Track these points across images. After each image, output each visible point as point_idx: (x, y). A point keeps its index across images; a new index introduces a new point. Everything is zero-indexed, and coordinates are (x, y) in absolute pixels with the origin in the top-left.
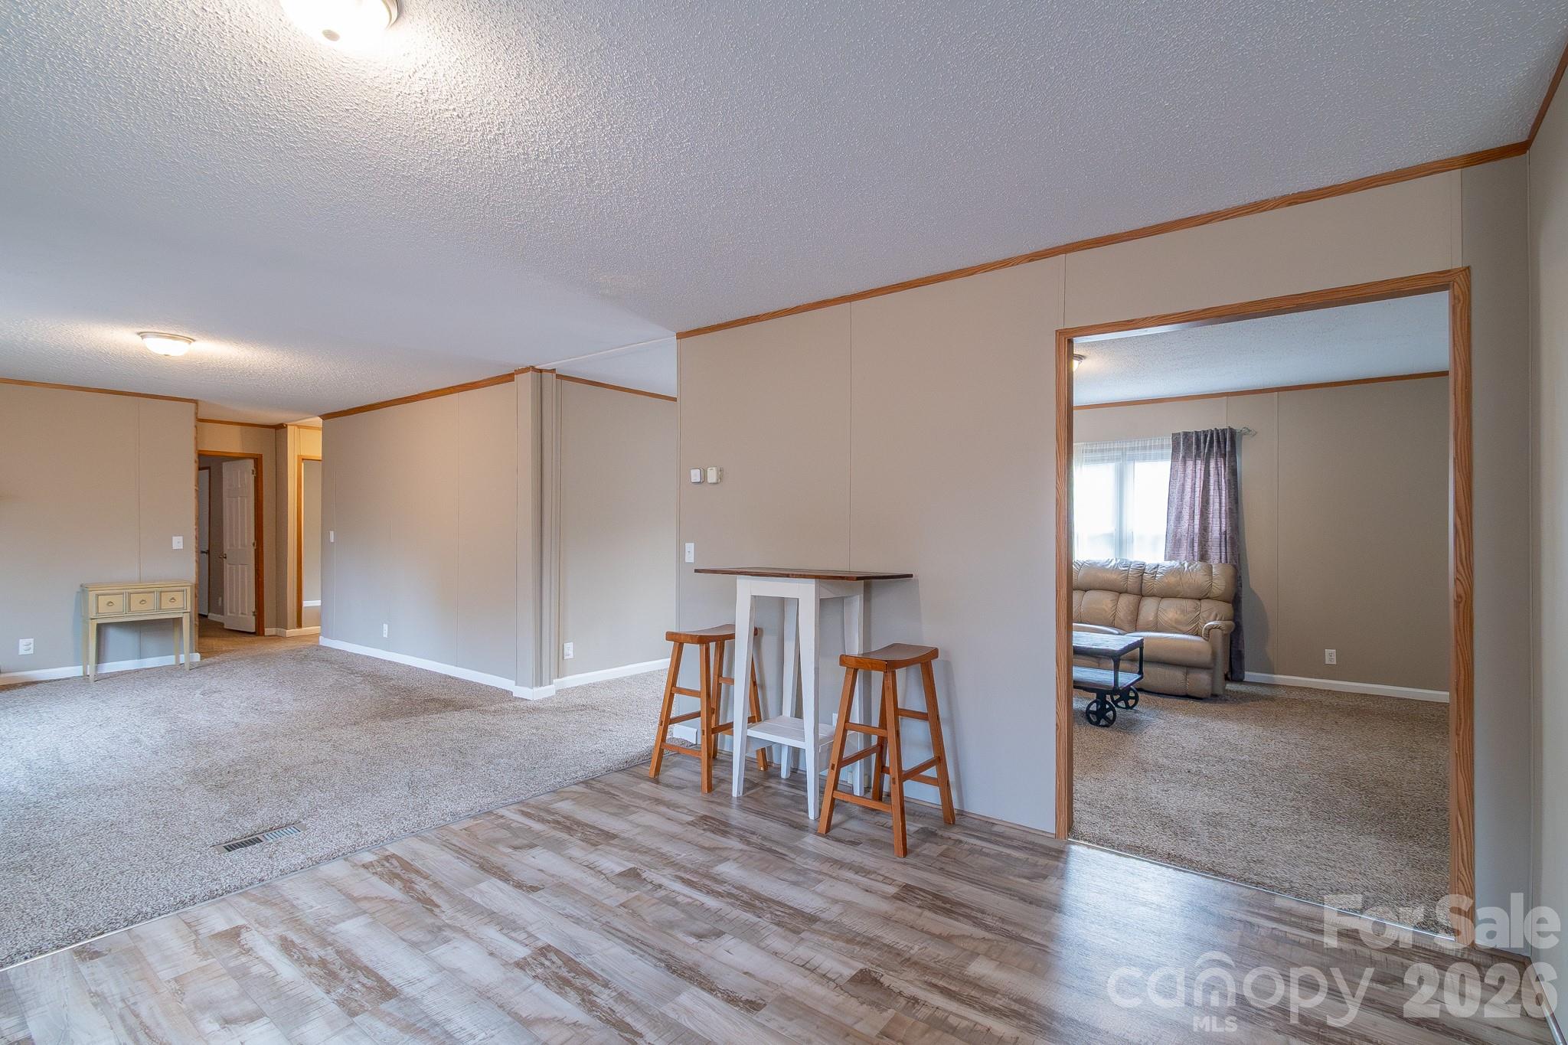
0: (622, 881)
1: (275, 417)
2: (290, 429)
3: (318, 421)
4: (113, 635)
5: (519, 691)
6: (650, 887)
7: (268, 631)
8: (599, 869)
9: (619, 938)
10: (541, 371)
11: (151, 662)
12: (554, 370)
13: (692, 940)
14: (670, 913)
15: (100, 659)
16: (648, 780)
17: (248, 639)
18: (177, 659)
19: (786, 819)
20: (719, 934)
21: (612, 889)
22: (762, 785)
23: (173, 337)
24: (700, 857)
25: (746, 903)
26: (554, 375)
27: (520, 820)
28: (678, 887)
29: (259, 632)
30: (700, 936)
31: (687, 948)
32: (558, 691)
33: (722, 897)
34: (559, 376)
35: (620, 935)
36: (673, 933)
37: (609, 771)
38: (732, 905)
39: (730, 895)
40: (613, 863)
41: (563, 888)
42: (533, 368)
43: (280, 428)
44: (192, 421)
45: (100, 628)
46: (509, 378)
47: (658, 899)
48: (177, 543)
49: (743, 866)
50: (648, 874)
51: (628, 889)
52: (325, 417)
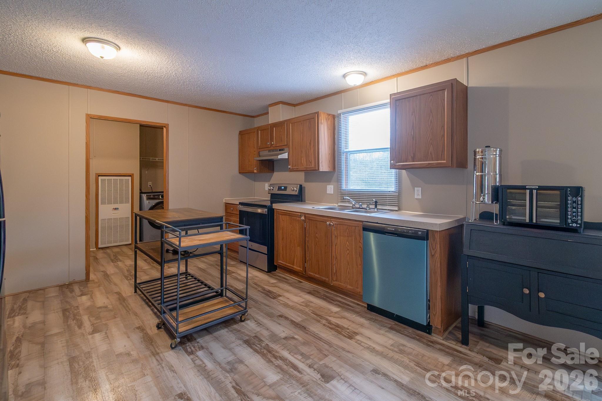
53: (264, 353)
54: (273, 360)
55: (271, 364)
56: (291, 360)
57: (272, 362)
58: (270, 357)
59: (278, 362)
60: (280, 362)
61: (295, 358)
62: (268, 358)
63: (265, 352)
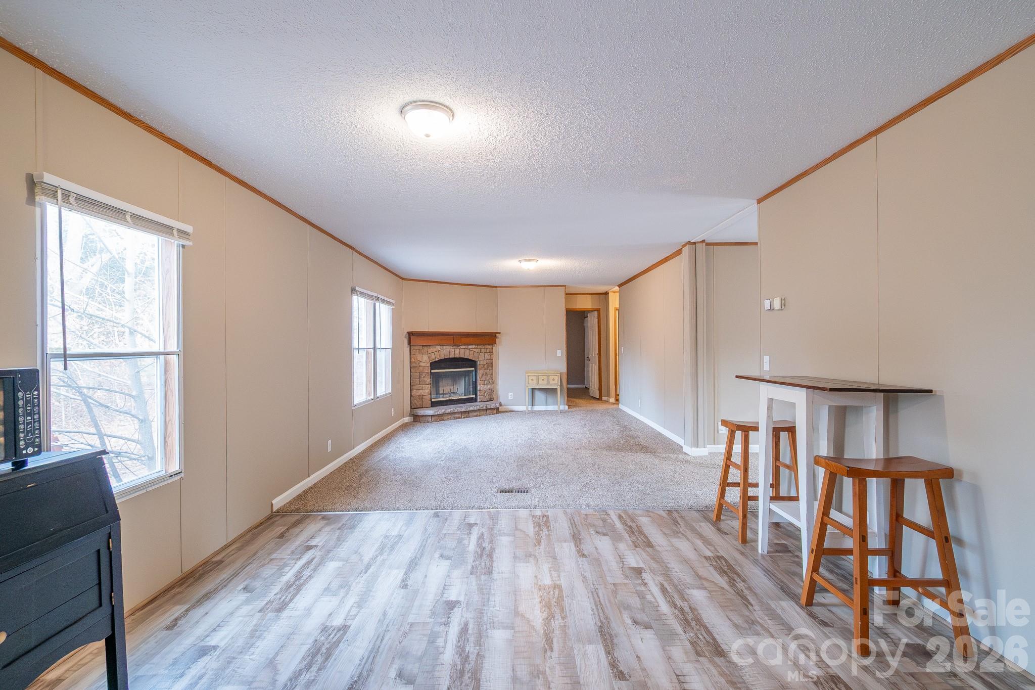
0: (628, 572)
1: (603, 289)
2: (610, 294)
3: (617, 288)
4: (538, 395)
5: (686, 449)
6: (640, 581)
7: (604, 398)
8: (624, 560)
9: (594, 599)
10: (695, 243)
11: (551, 408)
12: (704, 240)
13: (629, 622)
14: (635, 602)
15: (533, 405)
16: (710, 522)
17: (594, 401)
18: (559, 408)
19: (782, 582)
20: (648, 627)
21: (619, 573)
22: (792, 553)
23: (529, 261)
24: (688, 579)
25: (686, 620)
26: (704, 244)
27: (614, 520)
28: (656, 590)
29: (600, 399)
30: (635, 622)
31: (622, 625)
32: (710, 453)
33: (675, 608)
34: (708, 244)
35: (596, 597)
36: (623, 612)
37: (691, 508)
38: (676, 616)
39: (682, 610)
40: (633, 560)
41: (597, 562)
42: (689, 243)
43: (606, 293)
44: (564, 295)
45: (533, 390)
46: (678, 252)
47: (636, 591)
48: (559, 353)
49: (711, 598)
50: (647, 576)
51: (626, 577)
52: (620, 286)
53: (696, 622)
54: (687, 609)
55: (692, 606)
56: (663, 599)
57: (690, 608)
58: (691, 615)
59: (682, 604)
60: (679, 603)
61: (655, 598)
62: (694, 614)
63: (693, 624)
